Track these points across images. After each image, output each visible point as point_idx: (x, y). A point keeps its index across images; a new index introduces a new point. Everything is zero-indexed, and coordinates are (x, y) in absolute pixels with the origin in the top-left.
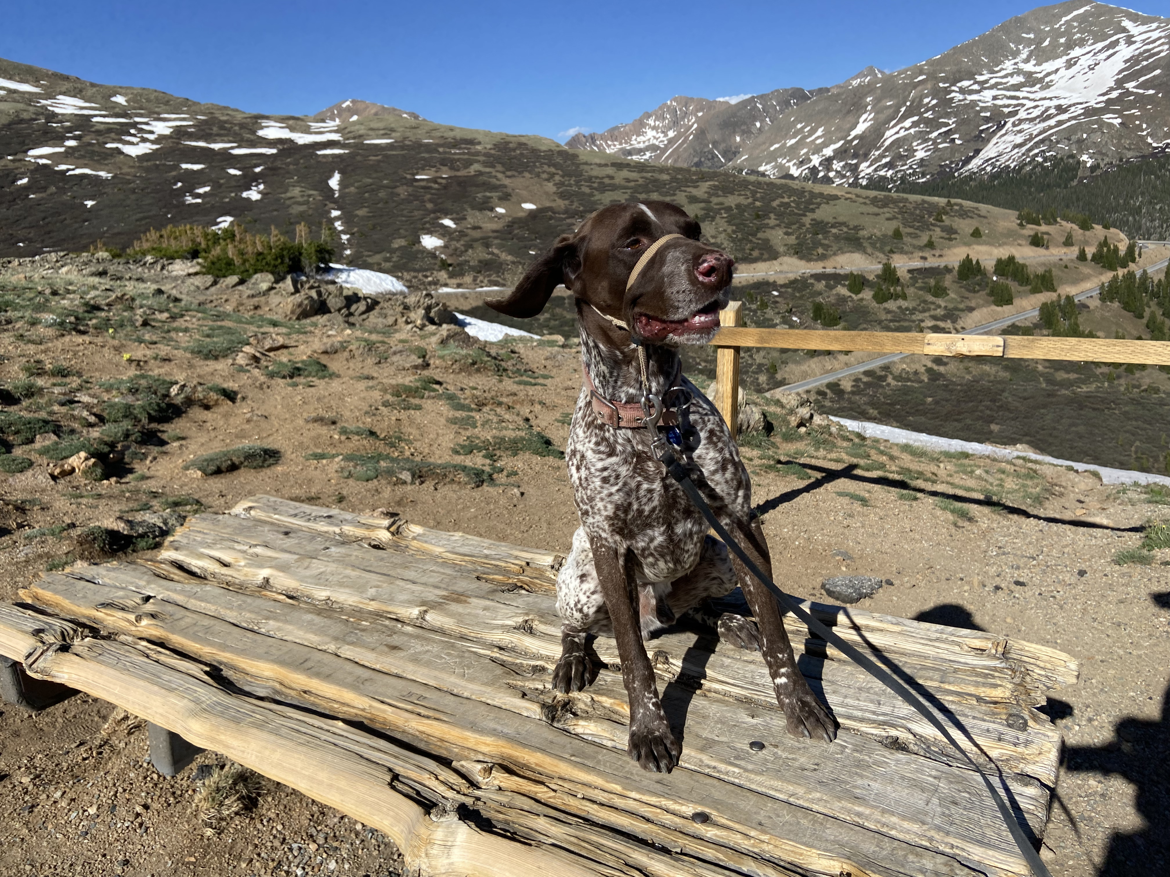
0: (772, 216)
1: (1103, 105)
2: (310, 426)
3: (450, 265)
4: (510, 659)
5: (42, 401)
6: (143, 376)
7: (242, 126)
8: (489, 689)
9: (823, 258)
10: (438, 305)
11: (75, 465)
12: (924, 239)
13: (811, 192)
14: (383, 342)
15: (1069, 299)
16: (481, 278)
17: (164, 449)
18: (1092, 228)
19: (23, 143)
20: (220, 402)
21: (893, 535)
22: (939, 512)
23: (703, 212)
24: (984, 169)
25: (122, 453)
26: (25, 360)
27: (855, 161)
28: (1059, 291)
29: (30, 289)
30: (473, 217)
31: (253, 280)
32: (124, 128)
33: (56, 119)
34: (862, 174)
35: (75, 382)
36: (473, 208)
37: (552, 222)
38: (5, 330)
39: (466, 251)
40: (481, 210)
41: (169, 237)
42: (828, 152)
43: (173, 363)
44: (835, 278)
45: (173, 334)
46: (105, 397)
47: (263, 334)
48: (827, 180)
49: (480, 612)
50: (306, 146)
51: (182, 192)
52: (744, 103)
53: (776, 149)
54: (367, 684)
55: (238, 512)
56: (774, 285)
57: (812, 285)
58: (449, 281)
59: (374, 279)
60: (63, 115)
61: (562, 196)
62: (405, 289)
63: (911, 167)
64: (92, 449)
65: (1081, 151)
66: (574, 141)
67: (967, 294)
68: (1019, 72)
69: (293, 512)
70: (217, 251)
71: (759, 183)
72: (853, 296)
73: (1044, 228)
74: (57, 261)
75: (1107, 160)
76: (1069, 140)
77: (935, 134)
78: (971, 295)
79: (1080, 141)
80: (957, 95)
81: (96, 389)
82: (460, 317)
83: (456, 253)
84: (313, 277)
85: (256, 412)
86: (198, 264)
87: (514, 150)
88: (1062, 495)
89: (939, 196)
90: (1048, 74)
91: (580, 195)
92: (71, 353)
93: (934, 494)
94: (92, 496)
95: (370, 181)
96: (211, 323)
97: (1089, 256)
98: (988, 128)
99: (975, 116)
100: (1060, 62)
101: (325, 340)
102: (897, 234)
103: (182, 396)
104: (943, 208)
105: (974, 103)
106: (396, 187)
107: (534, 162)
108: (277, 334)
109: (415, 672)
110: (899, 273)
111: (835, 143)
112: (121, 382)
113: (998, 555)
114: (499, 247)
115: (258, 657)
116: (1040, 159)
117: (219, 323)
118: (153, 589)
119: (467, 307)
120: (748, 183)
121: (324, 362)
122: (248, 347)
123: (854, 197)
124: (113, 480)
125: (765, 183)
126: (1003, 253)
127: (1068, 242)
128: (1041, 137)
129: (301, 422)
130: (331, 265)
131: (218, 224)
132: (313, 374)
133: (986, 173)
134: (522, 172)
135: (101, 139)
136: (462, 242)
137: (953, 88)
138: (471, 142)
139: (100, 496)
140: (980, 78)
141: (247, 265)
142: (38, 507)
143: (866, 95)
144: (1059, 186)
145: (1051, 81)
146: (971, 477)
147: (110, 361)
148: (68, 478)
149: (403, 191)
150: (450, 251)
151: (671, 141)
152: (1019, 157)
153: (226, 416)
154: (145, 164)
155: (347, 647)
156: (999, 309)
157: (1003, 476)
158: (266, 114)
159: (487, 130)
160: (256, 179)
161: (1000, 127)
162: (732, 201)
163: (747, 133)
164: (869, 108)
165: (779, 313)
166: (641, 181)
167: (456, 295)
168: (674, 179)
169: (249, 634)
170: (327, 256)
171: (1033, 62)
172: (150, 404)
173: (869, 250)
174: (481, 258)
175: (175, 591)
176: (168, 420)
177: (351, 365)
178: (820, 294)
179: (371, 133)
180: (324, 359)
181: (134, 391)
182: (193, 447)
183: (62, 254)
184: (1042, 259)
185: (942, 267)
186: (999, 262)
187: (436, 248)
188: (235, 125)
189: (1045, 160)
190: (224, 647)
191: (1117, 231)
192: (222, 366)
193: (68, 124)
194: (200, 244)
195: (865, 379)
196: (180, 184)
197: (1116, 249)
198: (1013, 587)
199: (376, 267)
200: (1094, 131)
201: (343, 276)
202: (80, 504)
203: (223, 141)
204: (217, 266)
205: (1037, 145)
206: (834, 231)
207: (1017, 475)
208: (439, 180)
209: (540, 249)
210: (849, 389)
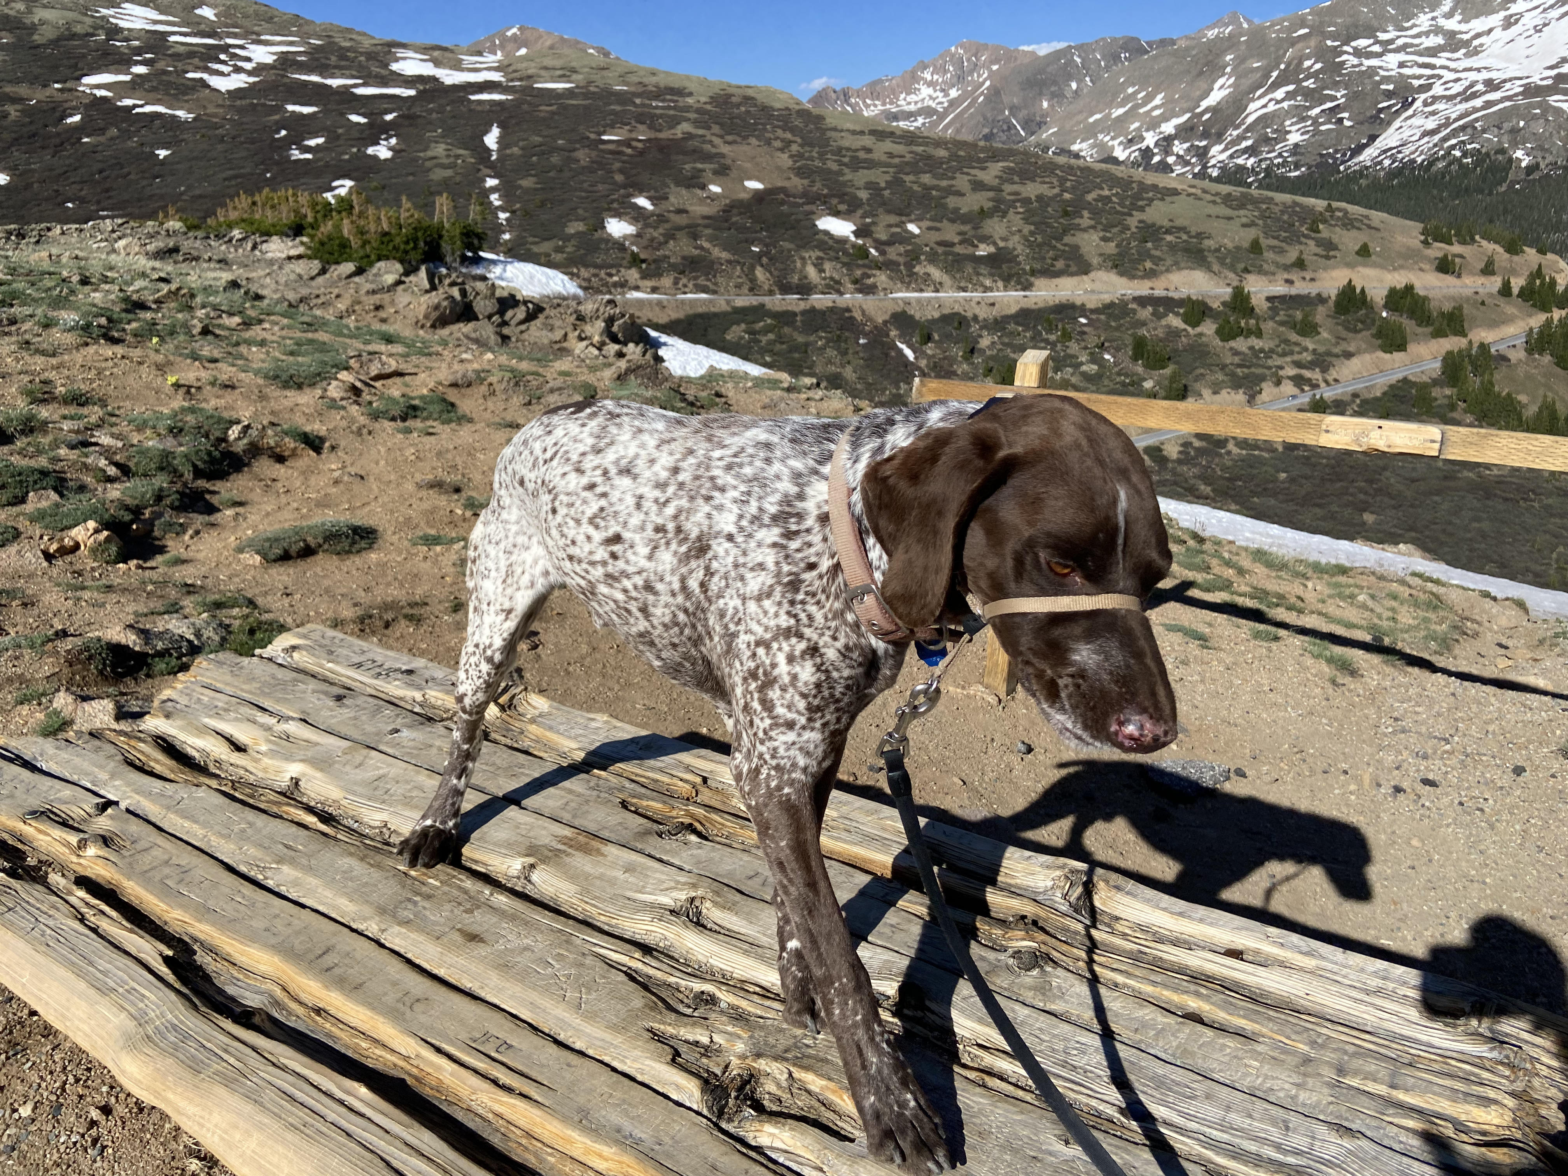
0: (1086, 214)
1: (1550, 82)
2: (424, 493)
3: (643, 261)
4: (659, 974)
5: (45, 440)
6: (192, 410)
7: (371, 56)
8: (618, 1040)
9: (1151, 274)
10: (623, 316)
11: (80, 539)
12: (1292, 255)
13: (1140, 183)
14: (537, 374)
15: (1484, 347)
16: (684, 281)
17: (212, 519)
18: (1523, 252)
19: (75, 67)
20: (299, 452)
21: (1247, 697)
22: (1309, 661)
23: (991, 204)
24: (1380, 163)
25: (151, 523)
26: (26, 378)
27: (1204, 143)
28: (1470, 336)
29: (50, 274)
30: (678, 197)
31: (374, 270)
32: (212, 52)
33: (120, 36)
34: (1213, 162)
35: (94, 413)
36: (678, 184)
37: (785, 208)
38: (6, 334)
39: (666, 242)
40: (688, 187)
41: (264, 205)
42: (1168, 128)
43: (238, 391)
44: (1166, 304)
45: (243, 349)
46: (135, 438)
47: (370, 353)
48: (1165, 168)
49: (620, 874)
50: (455, 88)
51: (287, 143)
52: (1058, 54)
53: (1096, 121)
54: (418, 1007)
55: (274, 654)
56: (1082, 310)
57: (1134, 311)
58: (641, 283)
59: (539, 276)
60: (129, 30)
61: (800, 172)
62: (580, 292)
63: (1280, 155)
64: (106, 516)
65: (1515, 145)
66: (820, 97)
67: (1344, 334)
68: (1437, 30)
69: (356, 659)
70: (327, 228)
71: (1071, 167)
72: (1189, 329)
73: (1457, 249)
74: (113, 231)
75: (1550, 159)
76: (1500, 128)
77: (1316, 111)
78: (1351, 335)
79: (1514, 131)
80: (1351, 58)
81: (124, 427)
82: (653, 334)
83: (653, 244)
84: (456, 269)
85: (349, 469)
86: (302, 243)
87: (738, 105)
88: (1475, 635)
89: (1317, 197)
90: (1478, 36)
91: (826, 174)
92: (94, 372)
93: (1303, 631)
94: (98, 589)
95: (538, 139)
96: (298, 334)
97: (1515, 291)
98: (1389, 107)
99: (1373, 89)
100: (1495, 19)
101: (456, 366)
102: (1256, 247)
103: (245, 441)
104: (1321, 213)
105: (1372, 70)
106: (575, 150)
107: (764, 124)
108: (391, 355)
109: (501, 990)
110: (1254, 301)
111: (1178, 116)
112: (159, 416)
113: (1394, 733)
114: (710, 239)
115: (252, 937)
116: (1457, 153)
117: (310, 335)
118: (116, 788)
119: (663, 319)
120: (1057, 166)
121: (452, 400)
122: (345, 373)
123: (1199, 192)
124: (133, 563)
125: (1079, 168)
126: (1399, 279)
127: (1488, 270)
128: (1461, 123)
129: (410, 487)
130: (481, 254)
131: (333, 189)
132: (435, 416)
133: (1383, 169)
134: (745, 138)
135: (180, 65)
136: (661, 231)
137: (1346, 48)
138: (680, 92)
139: (109, 588)
140: (1382, 36)
141: (368, 248)
142: (18, 602)
143: (1225, 52)
144: (1482, 192)
145: (1481, 45)
146: (1352, 604)
147: (148, 386)
148: (68, 558)
149: (583, 156)
150: (644, 242)
151: (953, 103)
152: (1430, 149)
153: (306, 473)
154: (238, 103)
155: (397, 929)
156: (1388, 356)
157: (1394, 604)
158: (404, 41)
159: (702, 76)
160: (386, 129)
161: (1407, 105)
162: (1031, 190)
163: (1058, 96)
164: (1228, 70)
165: (1086, 348)
166: (909, 157)
167: (650, 302)
168: (954, 157)
169: (248, 889)
170: (476, 242)
171: (1458, 17)
172: (197, 452)
173: (1216, 267)
174: (686, 253)
175: (149, 795)
176: (221, 475)
177: (490, 404)
178: (1144, 324)
179: (543, 73)
180: (452, 395)
181: (176, 431)
182: (253, 518)
183: (120, 221)
184: (1452, 291)
185: (1313, 294)
186: (1393, 292)
187: (625, 237)
188: (362, 54)
189: (1465, 154)
190: (205, 912)
191: (1557, 258)
192: (307, 398)
193: (137, 43)
194: (306, 216)
195: (1197, 443)
196: (283, 133)
197: (1553, 282)
198: (1419, 787)
199: (543, 260)
200: (1535, 117)
201: (498, 270)
202: (79, 599)
203: (343, 76)
204: (327, 247)
205: (1454, 133)
206: (1169, 238)
207: (1416, 604)
208: (634, 144)
209: (766, 245)
210: (1174, 456)
